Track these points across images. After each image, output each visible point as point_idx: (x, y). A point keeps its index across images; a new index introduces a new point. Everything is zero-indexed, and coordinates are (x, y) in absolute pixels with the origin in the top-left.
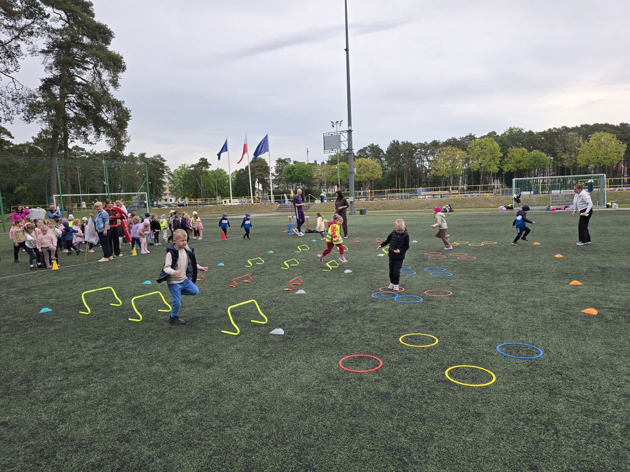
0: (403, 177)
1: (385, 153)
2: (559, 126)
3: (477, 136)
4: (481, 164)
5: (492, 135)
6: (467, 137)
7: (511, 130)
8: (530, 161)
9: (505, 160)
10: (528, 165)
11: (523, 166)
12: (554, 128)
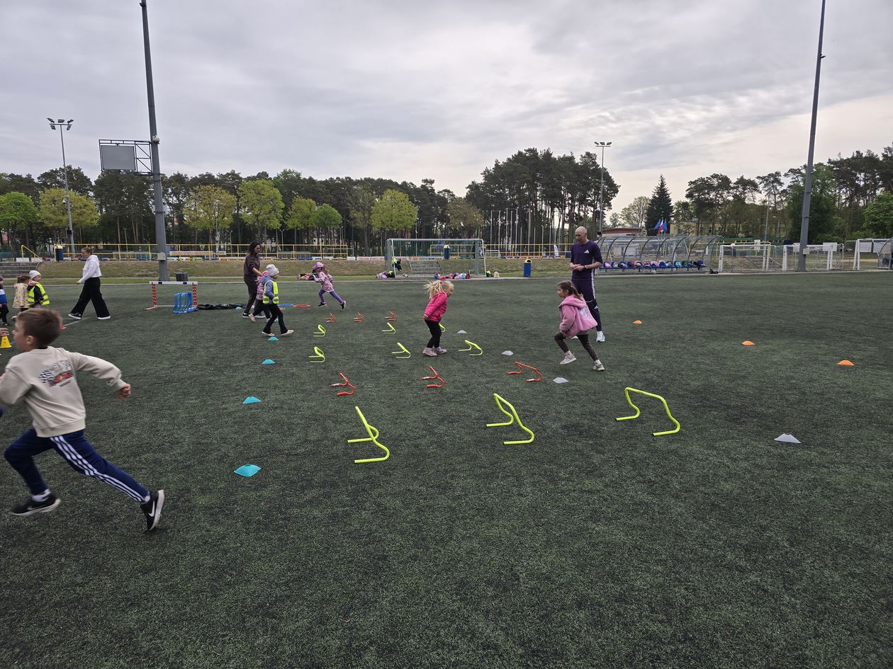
0: (131, 226)
1: (93, 184)
2: (343, 177)
3: (243, 176)
4: (257, 216)
5: (263, 175)
6: (228, 174)
7: (285, 173)
8: (320, 217)
9: (290, 213)
10: (318, 222)
11: (312, 222)
12: (338, 178)
